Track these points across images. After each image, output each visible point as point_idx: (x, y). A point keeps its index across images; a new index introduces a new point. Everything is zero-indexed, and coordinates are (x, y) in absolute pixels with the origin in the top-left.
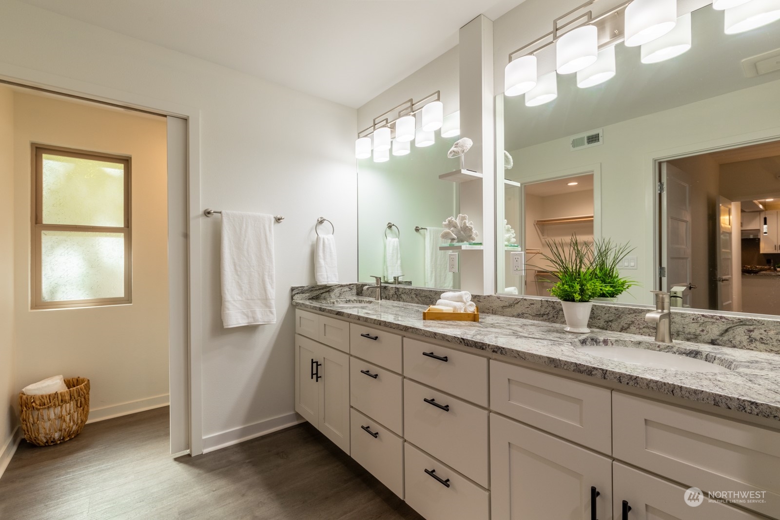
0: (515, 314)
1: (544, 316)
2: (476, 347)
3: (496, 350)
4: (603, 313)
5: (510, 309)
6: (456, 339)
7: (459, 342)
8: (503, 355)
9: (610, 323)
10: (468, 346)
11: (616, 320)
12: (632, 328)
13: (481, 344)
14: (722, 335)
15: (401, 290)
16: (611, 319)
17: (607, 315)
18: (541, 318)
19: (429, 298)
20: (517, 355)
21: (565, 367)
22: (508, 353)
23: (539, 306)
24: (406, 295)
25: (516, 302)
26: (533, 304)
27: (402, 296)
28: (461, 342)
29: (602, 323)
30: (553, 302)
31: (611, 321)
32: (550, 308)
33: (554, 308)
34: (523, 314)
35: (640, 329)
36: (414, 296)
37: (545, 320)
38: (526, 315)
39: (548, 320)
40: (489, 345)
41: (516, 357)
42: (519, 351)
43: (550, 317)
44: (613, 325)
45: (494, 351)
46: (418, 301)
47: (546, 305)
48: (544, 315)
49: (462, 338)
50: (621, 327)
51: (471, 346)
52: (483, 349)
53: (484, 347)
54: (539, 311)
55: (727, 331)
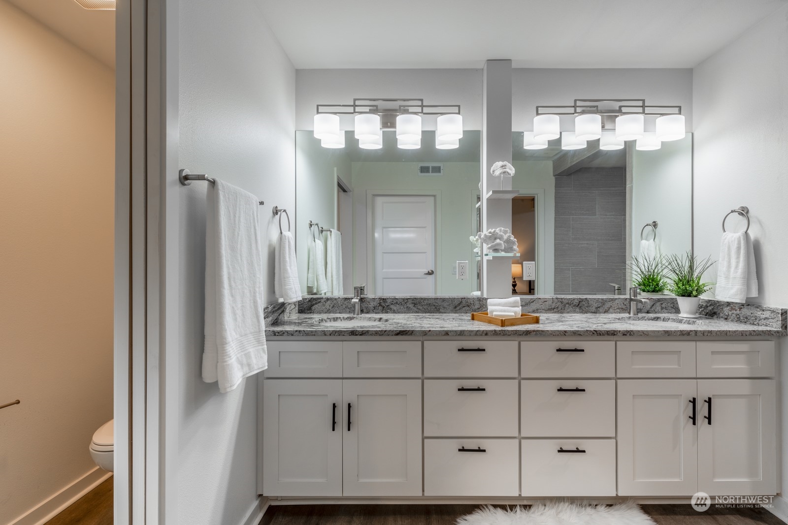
0: (531, 310)
1: (555, 310)
2: (608, 334)
3: (626, 333)
4: (594, 303)
5: (526, 307)
6: (588, 332)
7: (591, 333)
8: (631, 336)
9: (599, 309)
10: (600, 335)
11: (602, 306)
12: (611, 310)
13: (612, 332)
14: (651, 308)
15: (389, 301)
16: (599, 306)
17: (597, 304)
18: (552, 311)
19: (434, 306)
20: (642, 334)
21: (675, 334)
22: (635, 334)
23: (551, 302)
24: (398, 306)
25: (532, 301)
26: (546, 301)
27: (392, 307)
28: (594, 333)
29: (594, 309)
30: (562, 299)
31: (599, 307)
32: (559, 303)
33: (562, 303)
34: (537, 310)
35: (615, 310)
36: (411, 306)
37: (555, 312)
38: (540, 311)
39: (558, 312)
40: (620, 331)
41: (641, 335)
42: (644, 331)
43: (559, 309)
44: (600, 310)
45: (624, 335)
46: (417, 310)
47: (556, 301)
48: (555, 308)
49: (594, 331)
50: (604, 310)
51: (603, 335)
52: (614, 335)
53: (616, 333)
54: (551, 306)
55: (653, 305)
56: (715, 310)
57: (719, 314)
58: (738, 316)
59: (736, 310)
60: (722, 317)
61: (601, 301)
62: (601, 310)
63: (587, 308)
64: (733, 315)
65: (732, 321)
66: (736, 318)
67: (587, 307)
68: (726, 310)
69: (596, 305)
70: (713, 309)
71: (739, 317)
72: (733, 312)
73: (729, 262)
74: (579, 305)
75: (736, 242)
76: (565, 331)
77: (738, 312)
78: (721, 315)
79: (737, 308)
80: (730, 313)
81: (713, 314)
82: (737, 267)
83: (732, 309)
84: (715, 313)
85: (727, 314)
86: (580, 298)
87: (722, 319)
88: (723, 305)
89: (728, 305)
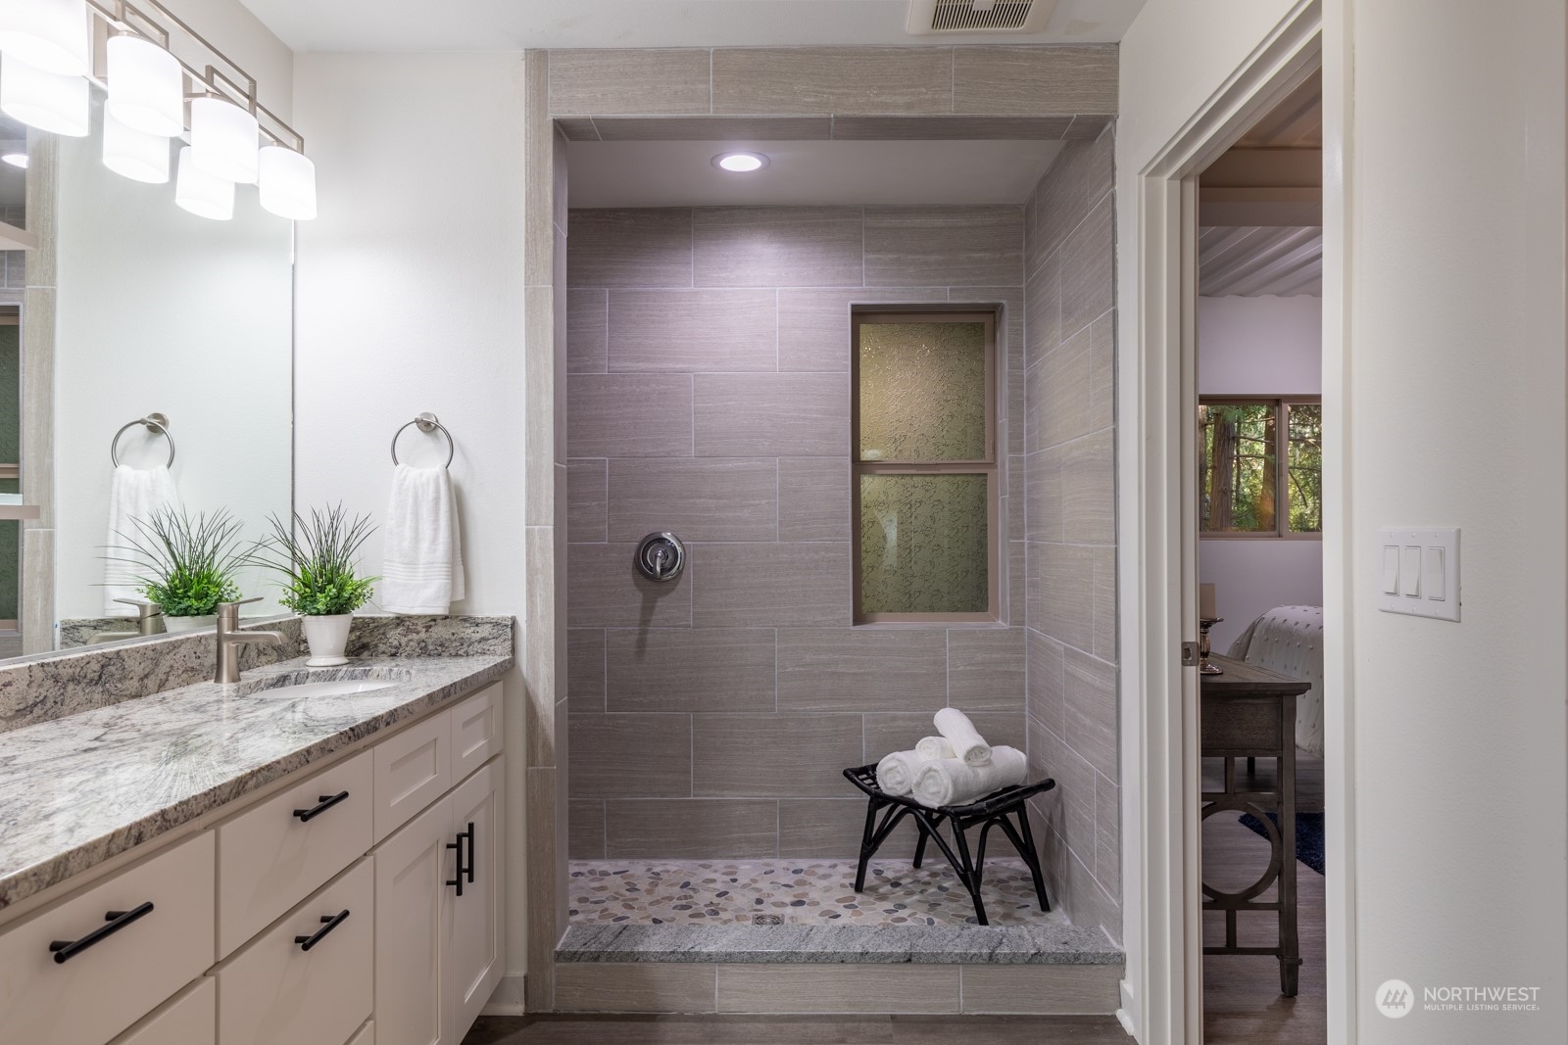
1: (35, 711)
3: (389, 719)
4: (137, 664)
9: (146, 681)
11: (153, 671)
12: (172, 679)
13: (374, 722)
16: (147, 671)
18: (29, 716)
20: (407, 712)
22: (400, 715)
23: (24, 686)
26: (10, 683)
29: (135, 685)
30: (55, 665)
31: (146, 676)
32: (48, 683)
33: (57, 679)
35: (179, 676)
37: (38, 720)
40: (382, 717)
41: (406, 716)
43: (48, 704)
44: (149, 684)
45: (387, 724)
47: (40, 675)
48: (37, 703)
49: (351, 730)
51: (362, 736)
52: (376, 729)
53: (378, 724)
54: (24, 699)
56: (365, 640)
57: (376, 646)
58: (423, 644)
59: (418, 633)
60: (383, 653)
61: (151, 653)
62: (151, 683)
63: (119, 685)
64: (411, 643)
65: (409, 656)
66: (417, 650)
67: (120, 680)
68: (394, 636)
69: (139, 671)
70: (359, 637)
71: (426, 646)
72: (410, 637)
73: (416, 530)
74: (100, 677)
75: (432, 488)
76: (308, 751)
77: (423, 635)
78: (382, 648)
79: (419, 628)
80: (404, 640)
81: (360, 648)
82: (434, 540)
83: (409, 630)
84: (365, 647)
85: (396, 643)
86: (103, 655)
87: (385, 657)
88: (386, 625)
89: (398, 624)
